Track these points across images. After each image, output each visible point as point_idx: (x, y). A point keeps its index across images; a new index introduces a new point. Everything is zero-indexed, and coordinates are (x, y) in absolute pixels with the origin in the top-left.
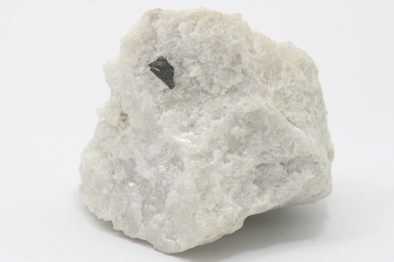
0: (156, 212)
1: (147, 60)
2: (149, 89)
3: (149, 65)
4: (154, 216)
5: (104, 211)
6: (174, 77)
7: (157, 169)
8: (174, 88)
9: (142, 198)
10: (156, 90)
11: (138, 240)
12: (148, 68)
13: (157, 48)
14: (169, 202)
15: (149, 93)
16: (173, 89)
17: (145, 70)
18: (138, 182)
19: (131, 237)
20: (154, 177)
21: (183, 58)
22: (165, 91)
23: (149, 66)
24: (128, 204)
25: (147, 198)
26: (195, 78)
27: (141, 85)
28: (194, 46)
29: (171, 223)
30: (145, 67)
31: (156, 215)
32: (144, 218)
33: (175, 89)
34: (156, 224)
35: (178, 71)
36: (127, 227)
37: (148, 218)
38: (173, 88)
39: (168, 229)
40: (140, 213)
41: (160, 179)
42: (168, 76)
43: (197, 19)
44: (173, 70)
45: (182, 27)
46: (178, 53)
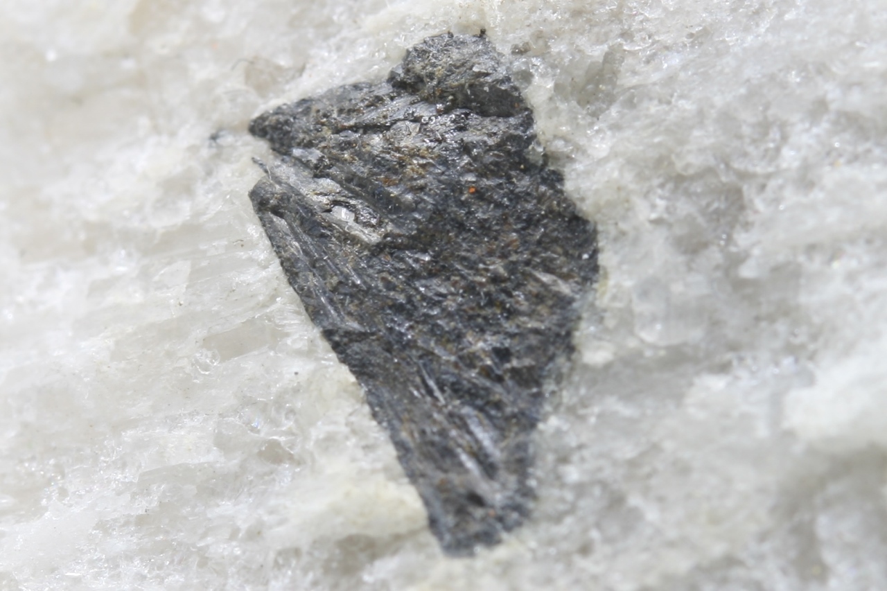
2: (143, 488)
8: (501, 552)
12: (225, 172)
15: (120, 543)
16: (485, 557)
17: (179, 187)
21: (783, 126)
23: (261, 147)
30: (193, 149)
33: (506, 568)
35: (641, 307)
38: (488, 538)
42: (481, 344)
44: (590, 272)
46: (731, 39)
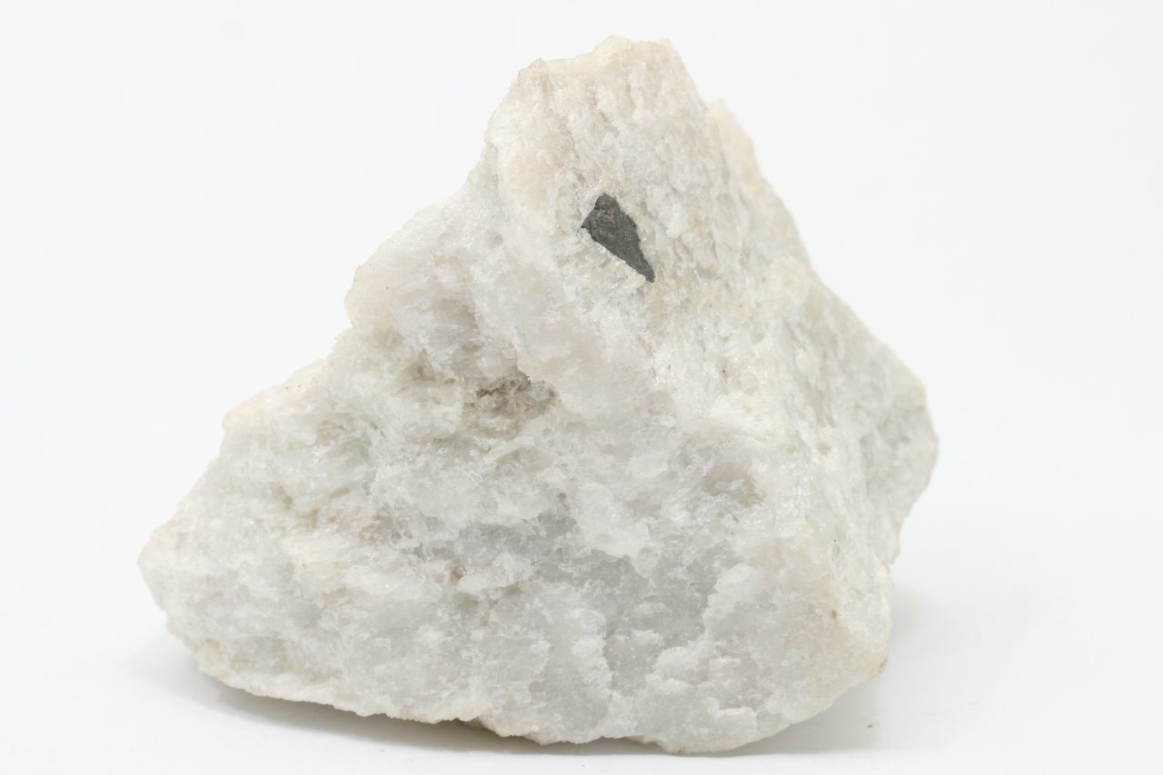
0: (663, 643)
1: (573, 211)
2: (606, 296)
3: (583, 227)
4: (659, 659)
5: (446, 694)
6: (642, 247)
7: (660, 520)
9: (602, 618)
10: (620, 292)
11: (605, 745)
12: (584, 236)
13: (584, 174)
14: (720, 604)
15: (608, 307)
16: (655, 280)
17: (578, 243)
18: (576, 574)
19: (578, 740)
20: (651, 544)
21: (644, 188)
22: (640, 292)
23: (585, 229)
24: (551, 649)
25: (620, 613)
26: (680, 238)
27: (586, 288)
28: (654, 150)
29: (738, 661)
30: (576, 235)
31: (664, 653)
32: (617, 674)
33: (658, 281)
34: (672, 680)
35: (645, 228)
36: (558, 717)
37: (636, 669)
38: (654, 277)
39: (728, 681)
40: (603, 662)
41: (674, 545)
43: (625, 71)
44: (635, 226)
45: (607, 100)
46: (630, 177)
